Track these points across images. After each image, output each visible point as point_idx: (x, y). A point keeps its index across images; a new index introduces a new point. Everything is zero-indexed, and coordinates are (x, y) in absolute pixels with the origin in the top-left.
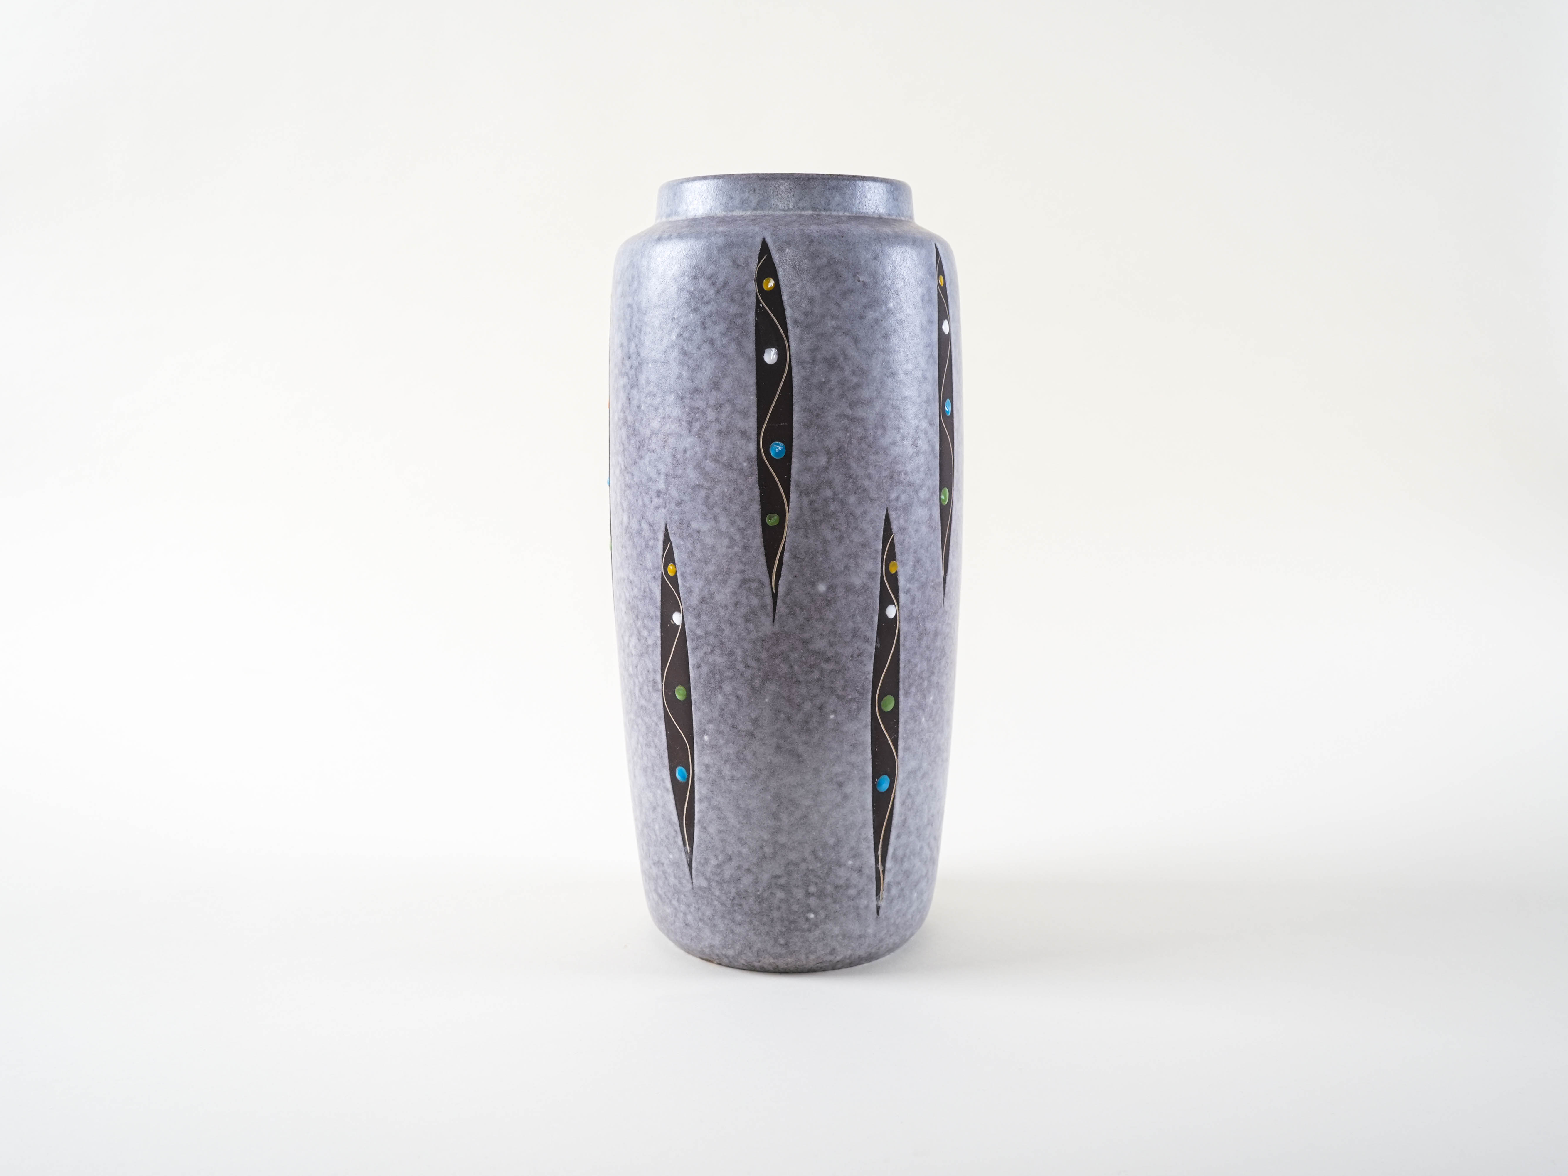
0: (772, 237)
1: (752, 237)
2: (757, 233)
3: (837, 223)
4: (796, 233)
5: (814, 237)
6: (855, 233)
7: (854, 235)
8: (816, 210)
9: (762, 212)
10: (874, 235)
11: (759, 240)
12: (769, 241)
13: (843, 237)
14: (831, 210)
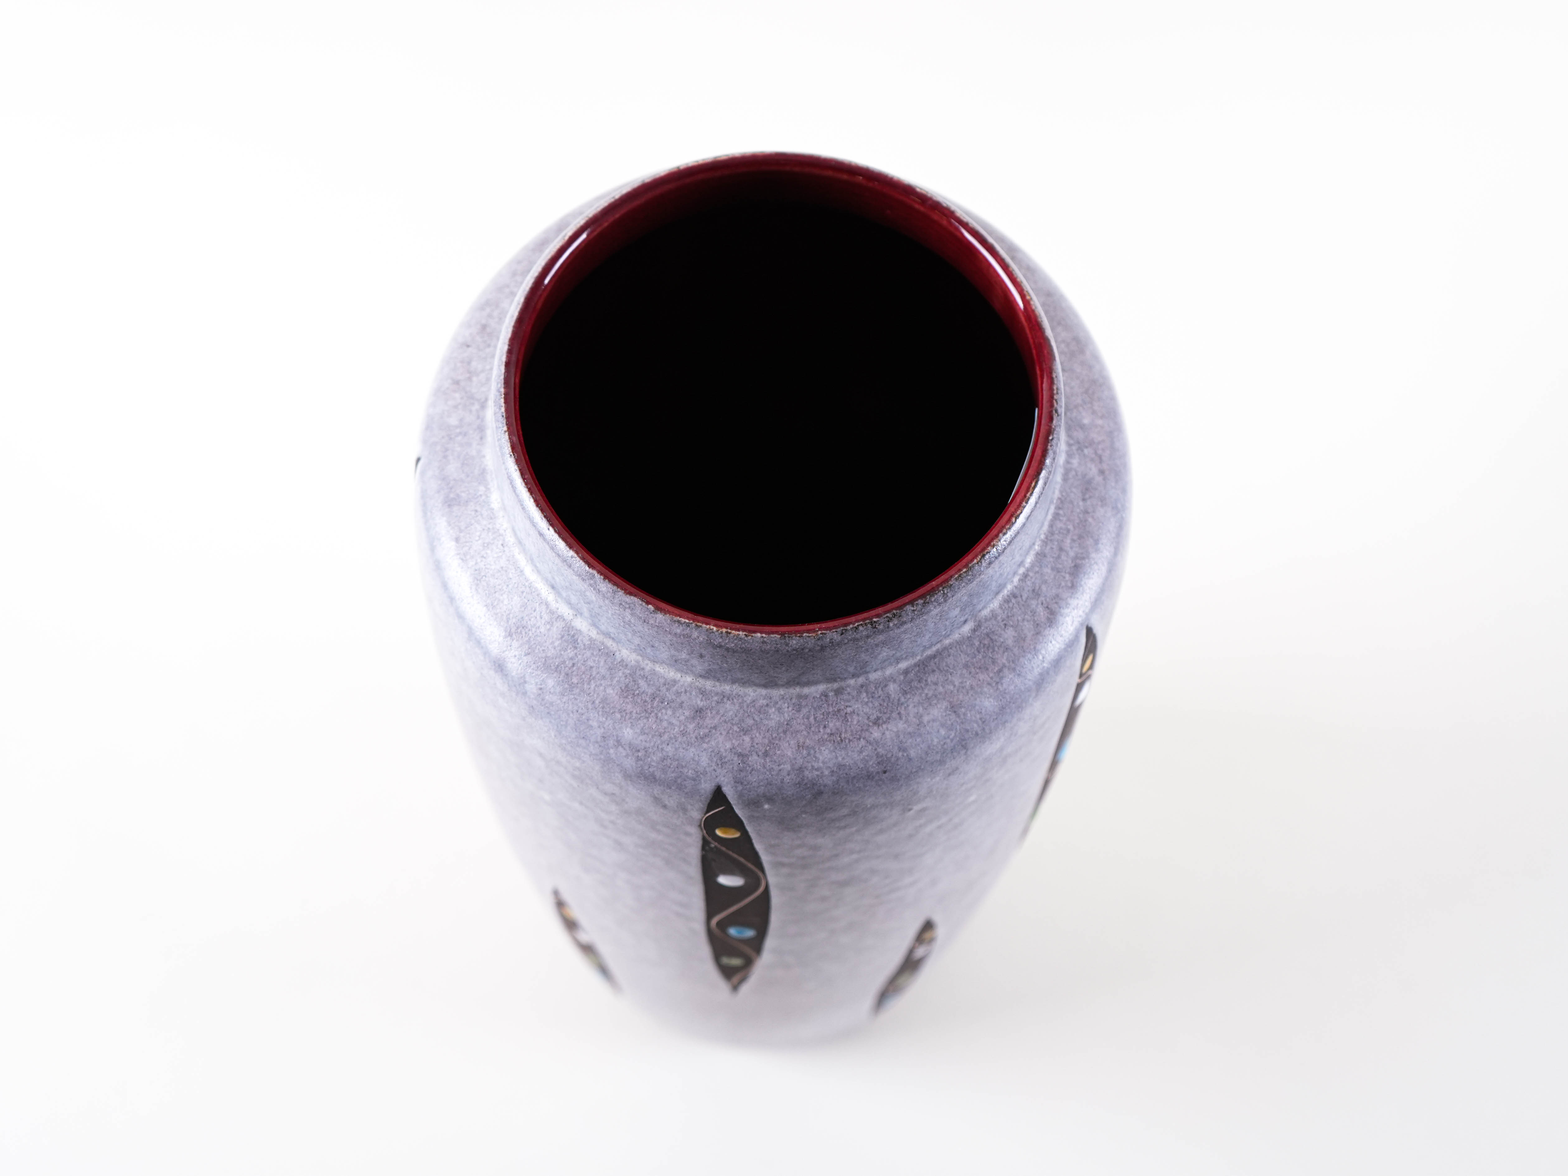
0: (736, 787)
1: (694, 780)
2: (705, 773)
3: (877, 722)
4: (787, 779)
5: (825, 786)
6: (912, 753)
7: (910, 759)
8: (835, 680)
9: (717, 684)
10: (952, 740)
11: (707, 787)
12: (729, 792)
13: (885, 772)
14: (867, 673)
